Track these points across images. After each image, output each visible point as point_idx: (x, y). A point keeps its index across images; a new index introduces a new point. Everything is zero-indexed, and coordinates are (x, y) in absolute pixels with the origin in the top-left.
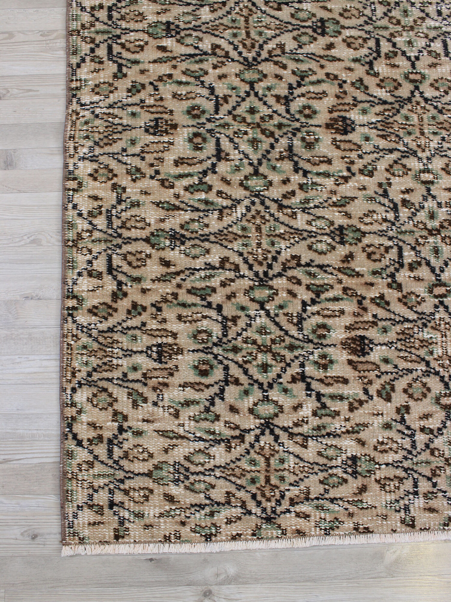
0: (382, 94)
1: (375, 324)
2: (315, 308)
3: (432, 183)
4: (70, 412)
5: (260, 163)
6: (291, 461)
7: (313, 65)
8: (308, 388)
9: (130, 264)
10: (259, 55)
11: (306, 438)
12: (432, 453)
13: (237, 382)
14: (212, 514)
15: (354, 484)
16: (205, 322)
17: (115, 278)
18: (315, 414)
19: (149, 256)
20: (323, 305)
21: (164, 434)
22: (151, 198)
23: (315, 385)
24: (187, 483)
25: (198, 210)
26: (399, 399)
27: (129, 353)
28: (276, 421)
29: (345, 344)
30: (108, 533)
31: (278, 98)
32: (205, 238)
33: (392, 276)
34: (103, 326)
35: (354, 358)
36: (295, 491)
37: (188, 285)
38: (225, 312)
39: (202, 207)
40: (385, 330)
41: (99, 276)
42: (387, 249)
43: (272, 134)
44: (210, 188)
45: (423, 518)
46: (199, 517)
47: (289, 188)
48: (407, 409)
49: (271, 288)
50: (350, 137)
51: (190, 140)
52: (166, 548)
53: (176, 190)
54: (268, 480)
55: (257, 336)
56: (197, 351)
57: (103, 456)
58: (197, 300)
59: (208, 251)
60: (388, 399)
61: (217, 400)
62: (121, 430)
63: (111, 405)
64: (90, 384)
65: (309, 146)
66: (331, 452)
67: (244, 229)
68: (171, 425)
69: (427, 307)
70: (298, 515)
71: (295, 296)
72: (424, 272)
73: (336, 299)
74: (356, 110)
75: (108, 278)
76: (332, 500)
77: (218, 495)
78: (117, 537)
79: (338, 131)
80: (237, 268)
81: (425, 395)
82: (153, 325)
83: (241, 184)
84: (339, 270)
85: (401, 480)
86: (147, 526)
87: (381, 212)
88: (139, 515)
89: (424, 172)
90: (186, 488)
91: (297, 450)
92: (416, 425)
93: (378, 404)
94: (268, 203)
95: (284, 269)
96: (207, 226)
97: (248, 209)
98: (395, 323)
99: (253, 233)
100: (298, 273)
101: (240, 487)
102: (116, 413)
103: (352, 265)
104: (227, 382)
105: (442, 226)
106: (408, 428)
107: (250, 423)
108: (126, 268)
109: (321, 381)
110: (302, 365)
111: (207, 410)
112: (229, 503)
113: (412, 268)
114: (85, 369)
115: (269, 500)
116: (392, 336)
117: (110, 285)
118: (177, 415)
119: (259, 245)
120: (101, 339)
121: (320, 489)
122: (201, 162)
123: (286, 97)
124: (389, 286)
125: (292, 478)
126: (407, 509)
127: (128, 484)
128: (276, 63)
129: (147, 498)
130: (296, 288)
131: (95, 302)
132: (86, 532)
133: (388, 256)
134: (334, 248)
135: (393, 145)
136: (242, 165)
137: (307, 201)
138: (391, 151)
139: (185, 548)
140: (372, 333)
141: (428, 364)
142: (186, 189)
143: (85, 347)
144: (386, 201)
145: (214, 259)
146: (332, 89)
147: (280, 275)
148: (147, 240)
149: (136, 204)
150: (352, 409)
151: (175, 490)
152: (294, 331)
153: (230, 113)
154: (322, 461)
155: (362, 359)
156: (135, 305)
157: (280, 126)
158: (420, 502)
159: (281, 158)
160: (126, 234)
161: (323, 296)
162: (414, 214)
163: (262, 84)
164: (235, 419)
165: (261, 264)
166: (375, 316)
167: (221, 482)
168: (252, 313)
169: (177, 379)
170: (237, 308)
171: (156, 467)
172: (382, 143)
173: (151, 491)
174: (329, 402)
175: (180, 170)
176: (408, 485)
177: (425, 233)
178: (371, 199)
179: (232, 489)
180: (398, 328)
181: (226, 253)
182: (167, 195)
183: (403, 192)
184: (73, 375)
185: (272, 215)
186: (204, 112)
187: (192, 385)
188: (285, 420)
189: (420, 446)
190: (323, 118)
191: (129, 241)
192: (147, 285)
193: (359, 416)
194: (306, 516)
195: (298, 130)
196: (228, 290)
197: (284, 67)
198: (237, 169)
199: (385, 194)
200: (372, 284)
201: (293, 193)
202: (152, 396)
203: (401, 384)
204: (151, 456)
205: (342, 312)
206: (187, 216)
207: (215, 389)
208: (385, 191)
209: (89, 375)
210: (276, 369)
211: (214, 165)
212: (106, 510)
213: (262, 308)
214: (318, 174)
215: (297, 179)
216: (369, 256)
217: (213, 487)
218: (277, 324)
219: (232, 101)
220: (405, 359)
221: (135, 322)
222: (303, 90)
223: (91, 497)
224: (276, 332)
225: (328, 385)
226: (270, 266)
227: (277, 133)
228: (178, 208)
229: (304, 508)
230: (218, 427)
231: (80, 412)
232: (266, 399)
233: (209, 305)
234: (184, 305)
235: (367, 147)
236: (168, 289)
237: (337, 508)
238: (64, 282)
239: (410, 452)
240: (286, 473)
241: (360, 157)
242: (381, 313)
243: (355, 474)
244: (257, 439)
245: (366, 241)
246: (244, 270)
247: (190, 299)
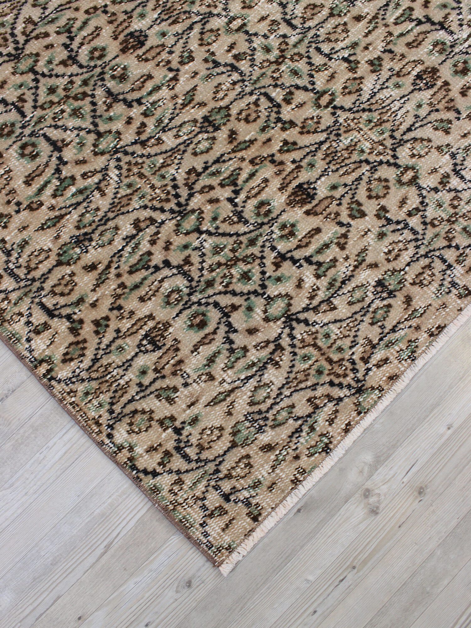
1: (299, 167)
2: (242, 196)
3: (244, 25)
4: (123, 456)
5: (96, 125)
6: (334, 329)
7: (69, 14)
8: (294, 261)
9: (62, 294)
10: (16, 42)
11: (328, 301)
12: (434, 226)
13: (234, 308)
14: (312, 429)
15: (398, 302)
16: (166, 285)
17: (60, 316)
18: (318, 277)
19: (73, 274)
20: (246, 189)
21: (214, 402)
22: (32, 228)
23: (297, 254)
24: (270, 423)
25: (78, 204)
26: (370, 207)
27: (127, 365)
28: (294, 310)
29: (291, 203)
30: (245, 522)
31: (63, 63)
32: (105, 220)
33: (279, 120)
34: (87, 363)
35: (308, 207)
36: (359, 350)
37: (125, 268)
38: (175, 263)
39: (80, 198)
40: (312, 165)
41: (46, 327)
42: (256, 103)
43: (85, 95)
44: (73, 178)
46: (305, 440)
47: (136, 124)
48: (384, 209)
49: (193, 211)
50: (148, 44)
51: (22, 155)
52: (302, 490)
53: (47, 204)
54: (330, 361)
55: (217, 258)
56: (180, 312)
57: (184, 466)
58: (144, 273)
59: (117, 228)
60: (363, 215)
61: (232, 336)
62: (178, 431)
63: (151, 419)
64: (118, 419)
65: (123, 78)
66: (358, 295)
67: (129, 186)
68: (214, 390)
69: (327, 120)
70: (378, 366)
71: (217, 201)
72: (300, 96)
73: (252, 175)
74: (135, 20)
75: (55, 323)
76: (393, 330)
77: (302, 409)
78: (255, 519)
79: (135, 48)
80: (152, 221)
81: (387, 188)
82: (126, 325)
83: (96, 154)
84: (234, 151)
85: (429, 266)
86: (271, 487)
87: (226, 81)
88: (256, 485)
89: (230, 22)
90: (273, 427)
91: (330, 316)
92: (402, 215)
93: (358, 225)
94: (130, 149)
95: (191, 188)
96: (98, 209)
97: (119, 168)
98: (313, 153)
99: (140, 182)
100: (204, 181)
101: (314, 387)
102: (161, 422)
103: (240, 138)
104: (227, 315)
105: (282, 51)
106: (398, 223)
107: (275, 329)
108: (62, 301)
109: (299, 247)
110: (273, 248)
111: (232, 351)
112: (317, 407)
113: (288, 101)
114: (103, 411)
115: (345, 376)
116: (320, 165)
117: (62, 326)
118: (211, 378)
119: (153, 187)
120: (94, 375)
121: (376, 329)
122: (47, 165)
123: (70, 57)
124: (283, 129)
125: (347, 342)
126: (454, 284)
127: (224, 469)
128: (37, 37)
129: (249, 466)
130: (213, 194)
131: (62, 350)
132: (227, 539)
133: (262, 108)
134: (214, 138)
135: (188, 23)
136: (82, 139)
137: (160, 121)
138: (191, 28)
139: (317, 475)
140: (304, 176)
141: (367, 162)
142: (54, 196)
143: (87, 394)
144: (222, 69)
145: (127, 229)
146: (100, 20)
147: (191, 195)
148: (59, 263)
149: (24, 244)
150: (342, 247)
151: (265, 438)
152: (242, 229)
153: (35, 107)
154: (357, 307)
155: (314, 202)
156: (97, 323)
157: (85, 83)
158: (459, 270)
159: (109, 107)
160: (37, 274)
161: (240, 182)
162: (253, 60)
163: (40, 63)
164: (260, 337)
165: (168, 200)
166: (294, 162)
167: (296, 396)
168: (196, 244)
169: (185, 350)
170: (181, 251)
171: (234, 434)
172: (179, 28)
173: (248, 456)
174: (320, 258)
175: (36, 186)
176: (438, 266)
177: (274, 67)
178: (208, 77)
179: (310, 394)
180: (320, 155)
181: (132, 217)
182: (44, 214)
183: (229, 51)
184: (98, 424)
185: (142, 156)
186: (13, 125)
187: (201, 343)
188: (301, 302)
189: (419, 228)
190: (113, 48)
191: (44, 277)
192: (92, 298)
193: (353, 247)
194: (386, 361)
195: (103, 73)
196: (161, 244)
197: (47, 35)
198: (82, 145)
199: (216, 64)
200: (269, 140)
201: (143, 125)
202: (178, 381)
203: (362, 195)
204: (221, 429)
205: (266, 181)
206: (75, 216)
207: (223, 328)
208: (214, 62)
209: (111, 412)
210: (256, 270)
211: (60, 159)
212: (226, 506)
213: (201, 233)
214: (150, 93)
215: (136, 112)
216: (247, 120)
217: (293, 406)
218: (224, 235)
219: (29, 96)
220: (346, 173)
221: (109, 335)
222: (78, 40)
223: (204, 507)
224: (229, 242)
225: (307, 245)
226: (177, 196)
227: (88, 90)
228: (62, 217)
229: (378, 356)
230: (253, 356)
231: (131, 449)
232: (270, 300)
233: (157, 269)
234: (136, 287)
235: (170, 40)
236: (112, 285)
237: (402, 333)
238: (21, 358)
239: (417, 240)
240: (339, 343)
241: (171, 53)
242: (296, 155)
243: (391, 294)
244: (292, 337)
245: (234, 111)
246: (159, 217)
247: (137, 277)
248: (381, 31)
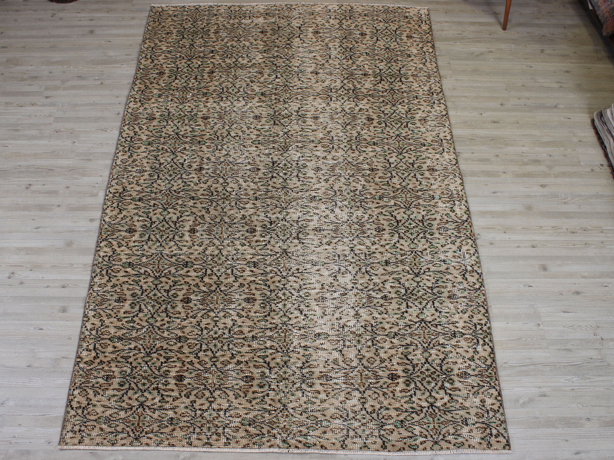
0: (204, 289)
1: (187, 371)
2: (166, 365)
3: (218, 321)
4: (71, 397)
5: (154, 313)
6: (148, 418)
7: (181, 279)
8: (159, 392)
9: (102, 347)
10: (161, 274)
11: (155, 410)
12: (202, 418)
13: (133, 389)
14: (116, 436)
15: (170, 428)
16: (125, 368)
17: (96, 352)
18: (159, 401)
19: (109, 345)
20: (169, 364)
21: (104, 406)
22: (113, 325)
23: (161, 391)
25: (129, 329)
26: (192, 398)
27: (96, 378)
28: (145, 403)
29: (174, 377)
30: (76, 441)
31: (165, 290)
32: (130, 339)
33: (197, 354)
34: (89, 368)
35: (178, 382)
36: (148, 429)
37: (121, 355)
38: (133, 365)
39: (131, 328)
40: (191, 373)
41: (90, 351)
42: (196, 345)
43: (160, 303)
44: (135, 322)
45: (195, 442)
46: (111, 437)
47: (163, 322)
48: (195, 401)
49: (151, 357)
50: (189, 304)
51: (130, 305)
52: (97, 448)
53: (123, 322)
54: (138, 424)
55: (143, 373)
56: (121, 378)
57: (80, 414)
58: (124, 360)
59: (130, 344)
60: (188, 398)
61: (125, 395)
62: (88, 404)
63: (86, 395)
64: (80, 388)
65: (173, 308)
66: (163, 416)
67: (145, 336)
68: (107, 403)
69: (208, 366)
70: (148, 438)
71: (159, 360)
72: (209, 353)
73: (174, 362)
74: (193, 295)
75: (93, 352)
76: (161, 433)
77: (119, 429)
78: (79, 443)
79: (185, 302)
80: (140, 350)
81: (202, 397)
82: (106, 368)
83: (146, 321)
84: (177, 351)
85: (189, 427)
86: (91, 439)
87: (196, 331)
88: (89, 435)
89: (215, 317)
90: (108, 426)
91: (151, 414)
92: (198, 408)
93: (184, 399)
94: (155, 327)
95: (157, 351)
96: (131, 335)
97: (147, 329)
98: (195, 370)
99: (147, 338)
100: (162, 352)
101: (128, 426)
102: (88, 398)
103: (182, 350)
104: (129, 389)
105: (219, 337)
106: (194, 408)
107: (136, 404)
108: (100, 348)
109: (164, 390)
110: (158, 384)
111: (121, 398)
112: (123, 432)
113: (205, 351)
114: (79, 382)
115: (138, 432)
116: (193, 375)
117: (93, 354)
118: (109, 400)
119: (149, 342)
120: (87, 372)
121: (158, 429)
122: (133, 313)
123: (168, 290)
124: (195, 357)
125: (148, 424)
126: (190, 438)
127: (88, 423)
128: (167, 278)
129: (93, 429)
130: (160, 357)
131: (87, 360)
132: (69, 441)
133: (196, 347)
134: (176, 344)
135: (205, 307)
136: (148, 314)
137: (169, 327)
138: (204, 310)
139: (104, 448)
140: (186, 374)
141: (205, 386)
142: (126, 322)
143: (81, 375)
144: (199, 328)
145: (132, 346)
146: (186, 287)
147: (155, 353)
148: (109, 339)
149: (108, 327)
150: (173, 401)
151: (104, 426)
152: (157, 373)
153: (146, 295)
154: (160, 418)
155: (180, 383)
156: (101, 361)
157: (164, 301)
158: (195, 436)
159: (162, 312)
160: (102, 337)
161: (169, 360)
162: (209, 332)
163: (160, 285)
164: (130, 402)
165: (148, 348)
166: (188, 368)
167: (121, 424)
168: (142, 365)
169: (111, 387)
170: (138, 363)
171: (99, 418)
172: (201, 307)
173: (95, 426)
174: (165, 398)
175: (125, 315)
176: (191, 429)
177: (212, 339)
178: (193, 327)
179: (125, 427)
180: (196, 372)
181: (137, 344)
182: (119, 324)
183: (206, 324)
184: (75, 384)
185: (155, 332)
186: (137, 295)
187: (117, 389)
188: (148, 403)
189: (198, 415)
190: (180, 297)
191: (103, 339)
192: (107, 354)
193: (176, 403)
194: (151, 438)
195: (170, 302)
196: (135, 357)
197: (170, 279)
198: (146, 315)
199: (199, 325)
200: (188, 357)
201: (164, 324)
202: (102, 393)
203: (195, 392)
204: (98, 414)
205: (176, 366)
206: (125, 331)
207: (125, 391)
208: (199, 324)
209: (81, 385)
210: (148, 385)
211: (138, 314)
212: (77, 433)
213: (147, 364)
214: (175, 318)
215: (167, 319)
216: (189, 347)
217: (118, 426)
218: (151, 369)
219: (148, 291)
220: (197, 384)
221: (100, 367)
222: (175, 287)
223: (73, 428)
224: (150, 372)
225: (166, 391)
226: (152, 350)
227: (162, 303)
228: (122, 329)
229: (150, 435)
230: (124, 405)
231: (74, 398)
232: (143, 395)
233: (128, 362)
234: (119, 362)
235: (195, 308)
236: (114, 356)
237: (163, 436)
238: (77, 353)
239: (194, 417)
240: (145, 422)
241: (192, 312)
242: (190, 367)
243: (171, 424)
244: (137, 409)
245: (189, 341)
246: (142, 351)
247: (121, 360)
248: (252, 355)
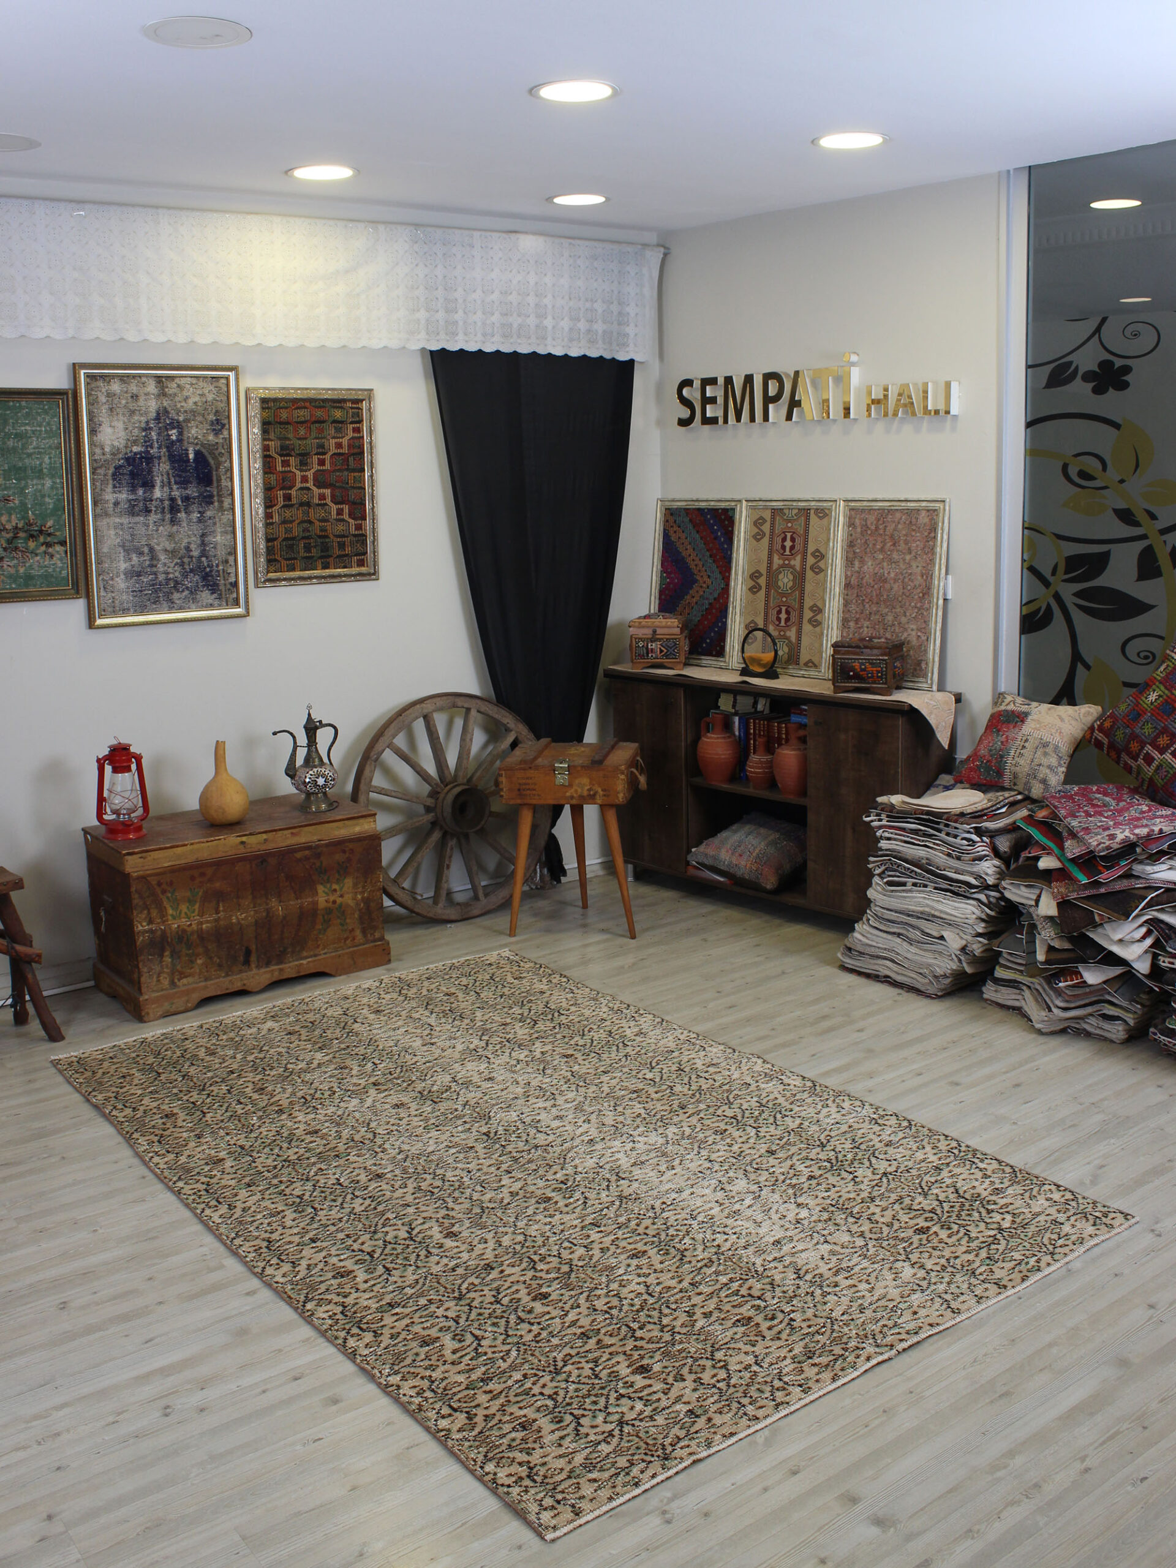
0: (553, 1275)
1: (643, 1358)
2: (600, 1368)
3: (618, 1294)
4: (488, 1477)
5: (507, 1331)
6: (654, 1430)
7: (499, 1283)
8: (630, 1398)
9: (465, 1402)
10: (461, 1292)
11: (651, 1417)
12: (735, 1387)
13: (584, 1416)
14: (628, 1474)
15: (702, 1420)
16: (538, 1403)
17: (461, 1412)
18: (646, 1406)
19: (475, 1394)
20: (604, 1365)
21: (560, 1457)
22: (452, 1372)
23: (633, 1395)
24: (597, 1469)
25: (487, 1364)
26: (690, 1377)
27: (503, 1436)
28: (625, 1419)
29: (633, 1373)
30: (568, 1516)
31: (491, 1303)
32: (504, 1372)
33: (633, 1336)
34: (474, 1433)
35: (645, 1375)
36: (669, 1440)
37: (512, 1394)
38: (547, 1394)
39: (488, 1362)
40: (652, 1357)
41: (450, 1415)
42: (619, 1328)
44: (485, 1353)
45: (761, 1413)
46: (621, 1479)
47: (534, 1333)
48: (699, 1378)
49: (565, 1372)
50: (550, 1298)
51: (453, 1340)
52: (614, 1504)
53: (465, 1363)
54: (647, 1444)
55: (577, 1394)
56: (546, 1415)
57: (531, 1484)
58: (525, 1397)
59: (511, 1376)
60: (684, 1380)
61: (580, 1428)
62: (531, 1468)
63: (513, 1461)
64: (490, 1460)
65: (530, 1312)
66: (673, 1415)
67: (524, 1359)
68: (561, 1451)
69: (667, 1338)
70: (682, 1448)
71: (583, 1368)
72: (650, 1327)
73: (609, 1359)
74: (544, 1287)
75: (457, 1414)
76: (696, 1433)
77: (623, 1464)
78: (577, 1515)
79: (541, 1300)
80: (536, 1375)
81: (704, 1369)
82: (506, 1418)
83: (504, 1344)
84: (599, 1348)
85: (728, 1405)
86: (591, 1500)
87: (600, 1318)
88: (581, 1497)
89: (609, 1292)
90: (599, 1471)
91: (651, 1423)
92: (712, 1382)
93: (680, 1384)
94: (528, 1343)
95: (565, 1362)
96: (499, 1367)
97: (518, 1351)
98: (654, 1352)
99: (531, 1358)
100: (575, 1360)
101: (633, 1455)
102: (520, 1463)
103: (604, 1343)
104: (578, 1418)
105: (642, 1306)
106: (709, 1385)
107: (610, 1427)
108: (465, 1405)
109: (635, 1392)
110: (617, 1392)
111: (578, 1434)
112: (633, 1464)
113: (641, 1328)
114: (480, 1456)
115: (657, 1451)
116: (658, 1357)
117: (462, 1416)
118: (560, 1445)
119: (540, 1361)
120: (478, 1439)
121: (683, 1432)
122: (469, 1346)
123: (496, 1301)
124: (635, 1341)
125: (661, 1436)
126: (745, 1414)
127: (560, 1487)
128: (475, 1291)
129: (578, 1488)
130: (580, 1366)
131: (459, 1426)
132: (554, 1523)
133: (622, 1331)
134: (586, 1342)
135: (580, 1291)
136: (496, 1336)
137: (551, 1333)
138: (581, 1293)
139: (628, 1496)
140: (645, 1362)
141: (692, 1357)
142: (471, 1360)
143: (470, 1447)
144: (599, 1312)
145: (517, 1377)
146: (520, 1287)
147: (565, 1365)
148: (467, 1389)
149: (444, 1379)
150: (666, 1394)
151: (593, 1476)
152: (597, 1382)
153: (467, 1320)
154: (671, 1421)
155: (650, 1373)
156: (486, 1416)
157: (504, 1312)
158: (750, 1408)
159: (518, 1324)
160: (450, 1392)
161: (600, 1362)
162: (621, 1309)
163: (475, 1302)
164: (599, 1430)
165: (548, 1367)
166: (640, 1355)
167: (619, 1458)
168: (564, 1386)
169: (545, 1432)
170: (553, 1389)
171: (571, 1472)
172: (573, 1293)
173: (578, 1484)
174: (649, 1398)
175: (459, 1355)
176: (735, 1405)
177: (635, 1313)
178: (589, 1315)
179: (629, 1457)
180: (659, 1353)
181: (522, 1372)
182: (461, 1367)
183: (605, 1305)
184: (474, 1461)
185: (536, 1347)
186: (450, 1327)
187: (558, 1429)
188: (631, 1416)
189: (724, 1388)
190: (526, 1299)
191: (455, 1394)
192: (486, 1405)
193: (673, 1394)
194: (688, 1446)
195: (517, 1309)
196: (539, 1385)
197: (482, 1291)
198: (495, 1339)
199: (595, 1310)
200: (624, 1345)
201: (539, 1333)
202: (536, 1446)
203: (685, 1371)
204: (562, 1469)
205: (618, 1362)
206: (483, 1369)
207: (574, 1424)
209: (486, 1456)
210: (603, 1400)
211: (479, 1344)
212: (557, 1506)
213: (568, 1382)
214: (547, 1320)
215: (535, 1328)
216: (611, 1336)
217: (616, 1462)
218: (584, 1384)
219: (464, 1316)
220: (676, 1362)
221: (493, 1422)
222: (503, 1294)
223: (541, 1505)
224: (587, 1387)
225: (641, 1392)
226: (555, 1365)
227: (505, 1315)
228: (474, 1369)
229: (683, 1444)
230: (592, 1438)
231: (495, 1474)
232: (610, 1414)
233: (534, 1396)
234: (518, 1402)
235: (565, 1298)
236: (501, 1400)
237: (703, 1434)
238: (428, 1429)
239: (721, 1393)
240: (655, 1436)
241: (565, 1303)
242: (642, 1352)
243: (698, 1416)
244: (621, 1431)
245: (603, 1331)
246: (541, 1373)
247: (519, 1398)
248: (715, 1300)
